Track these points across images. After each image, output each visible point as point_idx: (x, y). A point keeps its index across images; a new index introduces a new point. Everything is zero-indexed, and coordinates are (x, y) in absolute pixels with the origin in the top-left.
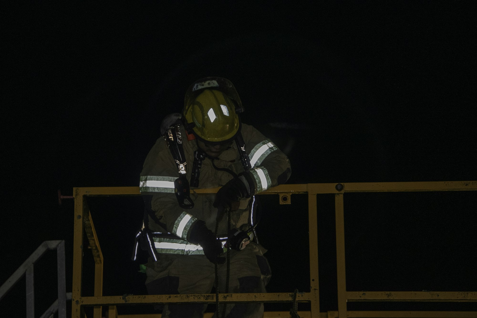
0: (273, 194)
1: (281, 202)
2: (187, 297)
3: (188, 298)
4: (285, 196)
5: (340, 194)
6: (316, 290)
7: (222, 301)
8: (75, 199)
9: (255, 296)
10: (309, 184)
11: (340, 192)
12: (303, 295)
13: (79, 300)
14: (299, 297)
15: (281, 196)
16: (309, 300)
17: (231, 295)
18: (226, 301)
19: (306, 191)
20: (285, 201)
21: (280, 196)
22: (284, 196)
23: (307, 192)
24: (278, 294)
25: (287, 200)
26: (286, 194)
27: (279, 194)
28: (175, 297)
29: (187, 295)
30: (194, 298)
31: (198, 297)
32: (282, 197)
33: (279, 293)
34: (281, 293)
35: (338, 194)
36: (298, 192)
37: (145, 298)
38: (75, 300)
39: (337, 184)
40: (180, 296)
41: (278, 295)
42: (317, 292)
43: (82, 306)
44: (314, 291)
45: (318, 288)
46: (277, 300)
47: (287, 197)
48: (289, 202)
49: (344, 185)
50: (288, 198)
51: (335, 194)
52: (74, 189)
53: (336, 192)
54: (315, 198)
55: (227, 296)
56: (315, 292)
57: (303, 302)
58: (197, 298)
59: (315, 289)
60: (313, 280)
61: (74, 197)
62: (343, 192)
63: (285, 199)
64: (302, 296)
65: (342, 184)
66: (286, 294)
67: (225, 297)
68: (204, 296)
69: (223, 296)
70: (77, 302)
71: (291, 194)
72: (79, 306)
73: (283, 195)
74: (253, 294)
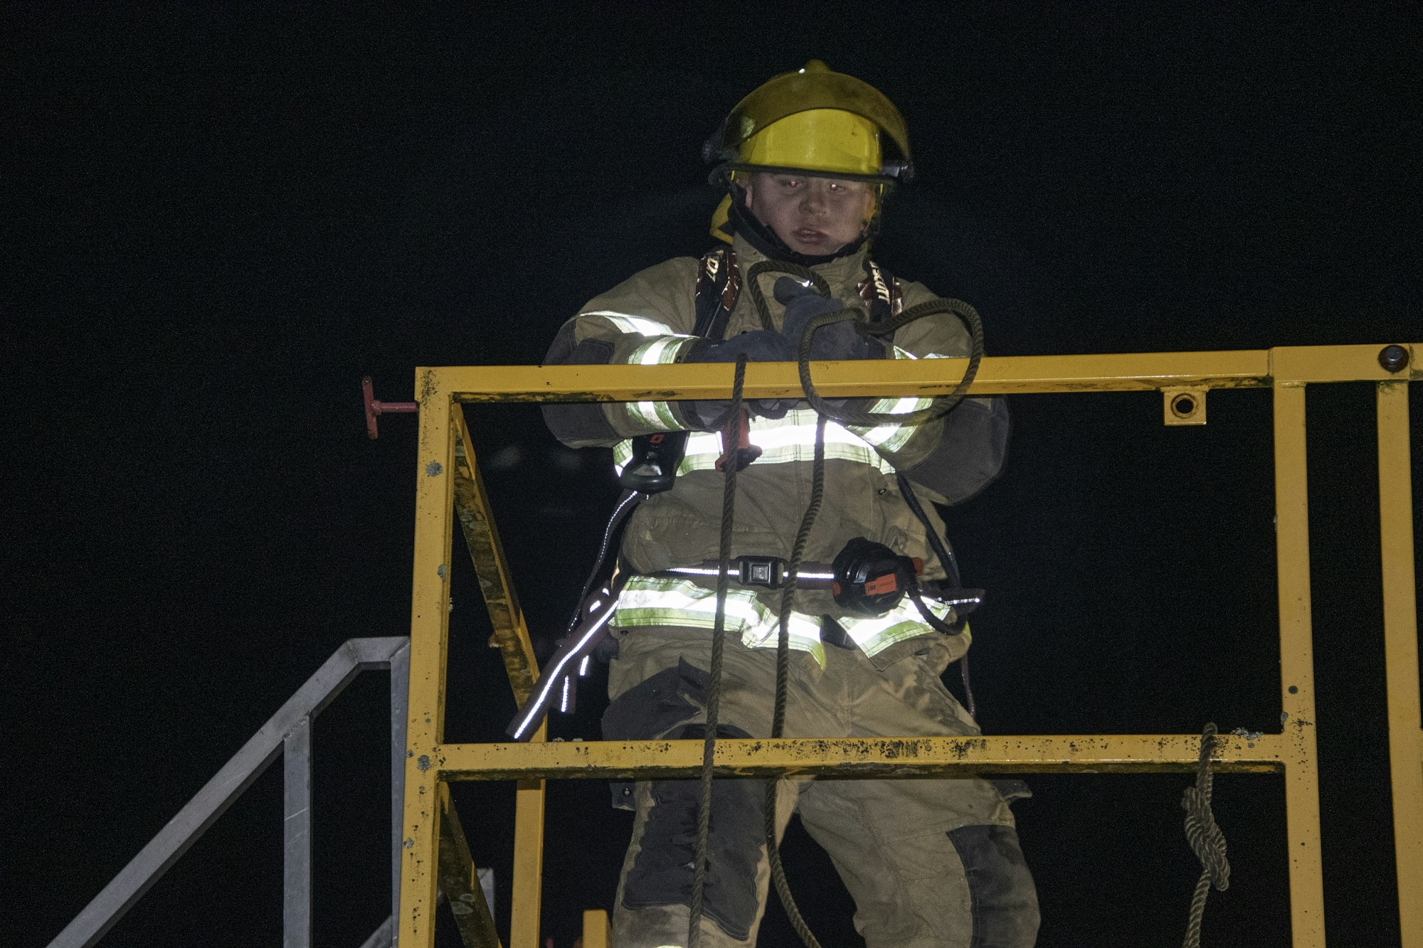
0: (1140, 388)
1: (1171, 419)
2: (818, 747)
3: (823, 750)
4: (1186, 396)
5: (1396, 381)
6: (1304, 727)
7: (949, 761)
8: (422, 407)
9: (1072, 745)
10: (1276, 350)
11: (1396, 376)
12: (1255, 741)
13: (431, 755)
14: (1240, 748)
15: (1170, 394)
16: (1278, 760)
17: (984, 741)
18: (964, 761)
19: (1264, 374)
20: (1184, 415)
21: (1166, 394)
22: (1182, 395)
23: (1268, 380)
24: (1158, 738)
25: (1194, 411)
26: (1189, 387)
27: (1163, 389)
28: (777, 746)
29: (822, 740)
30: (845, 751)
31: (859, 748)
32: (1173, 401)
33: (1164, 737)
34: (1170, 737)
35: (1389, 383)
36: (1233, 379)
37: (667, 749)
38: (418, 754)
39: (1385, 346)
40: (794, 742)
41: (1160, 743)
42: (1310, 732)
43: (442, 775)
44: (1298, 727)
45: (1310, 716)
46: (1157, 760)
47: (1193, 398)
48: (1199, 417)
49: (1411, 349)
50: (1195, 403)
51: (1379, 382)
52: (420, 372)
53: (1380, 374)
54: (1299, 398)
55: (968, 743)
56: (1300, 731)
57: (1254, 769)
58: (858, 751)
59: (1301, 723)
60: (1293, 690)
61: (420, 400)
62: (1406, 374)
63: (1185, 406)
64: (1251, 746)
65: (1406, 346)
66: (1189, 737)
67: (960, 749)
68: (883, 745)
69: (953, 745)
70: (424, 762)
71: (1206, 388)
72: (432, 773)
73: (1176, 394)
74: (1062, 738)
